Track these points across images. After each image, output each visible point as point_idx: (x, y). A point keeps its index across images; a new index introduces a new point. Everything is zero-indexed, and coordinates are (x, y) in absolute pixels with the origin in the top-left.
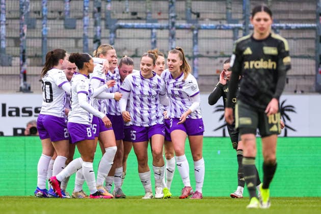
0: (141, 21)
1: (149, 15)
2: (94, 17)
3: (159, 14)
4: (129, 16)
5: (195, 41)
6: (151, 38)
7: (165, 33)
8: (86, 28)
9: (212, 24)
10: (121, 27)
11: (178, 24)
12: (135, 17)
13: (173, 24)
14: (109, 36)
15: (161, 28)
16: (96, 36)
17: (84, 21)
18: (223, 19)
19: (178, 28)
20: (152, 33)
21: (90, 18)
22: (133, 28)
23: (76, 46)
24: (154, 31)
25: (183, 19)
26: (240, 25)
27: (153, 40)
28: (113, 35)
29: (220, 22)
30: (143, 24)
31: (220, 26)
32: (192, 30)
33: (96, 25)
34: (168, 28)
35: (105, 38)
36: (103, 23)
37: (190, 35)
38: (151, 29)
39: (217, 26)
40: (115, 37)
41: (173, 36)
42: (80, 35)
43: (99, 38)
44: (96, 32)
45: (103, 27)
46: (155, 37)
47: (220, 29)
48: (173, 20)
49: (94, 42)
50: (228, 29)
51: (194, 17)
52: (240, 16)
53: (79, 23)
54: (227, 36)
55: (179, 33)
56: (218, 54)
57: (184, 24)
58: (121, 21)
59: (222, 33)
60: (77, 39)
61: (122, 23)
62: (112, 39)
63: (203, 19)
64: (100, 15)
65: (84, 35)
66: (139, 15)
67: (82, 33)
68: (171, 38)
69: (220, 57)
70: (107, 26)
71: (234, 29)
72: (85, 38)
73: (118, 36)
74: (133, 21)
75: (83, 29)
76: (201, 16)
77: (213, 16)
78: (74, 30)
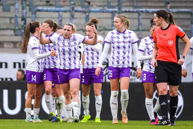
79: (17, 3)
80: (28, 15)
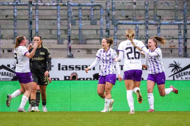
0: (131, 20)
1: (134, 17)
2: (106, 19)
3: (140, 17)
4: (125, 18)
5: (159, 31)
6: (136, 29)
7: (143, 27)
8: (102, 24)
9: (167, 22)
10: (120, 24)
11: (149, 22)
12: (128, 18)
13: (147, 22)
14: (114, 28)
15: (141, 24)
16: (107, 28)
17: (101, 21)
18: (173, 19)
19: (150, 24)
20: (136, 27)
21: (104, 19)
22: (126, 24)
23: (97, 34)
24: (137, 25)
25: (152, 19)
26: (182, 22)
27: (137, 30)
28: (116, 28)
29: (172, 21)
30: (132, 22)
31: (172, 23)
32: (157, 25)
33: (107, 22)
34: (144, 24)
35: (111, 29)
36: (111, 21)
37: (156, 28)
38: (136, 24)
39: (170, 23)
40: (117, 29)
41: (147, 28)
42: (99, 28)
43: (108, 29)
44: (107, 26)
45: (111, 24)
46: (138, 29)
47: (172, 24)
48: (147, 20)
49: (106, 32)
50: (175, 24)
51: (158, 18)
52: (182, 18)
53: (98, 22)
54: (175, 28)
55: (150, 27)
56: (171, 37)
57: (153, 22)
58: (120, 20)
59: (172, 27)
60: (97, 30)
61: (121, 22)
62: (115, 30)
63: (163, 20)
64: (109, 18)
65: (101, 28)
66: (129, 18)
67: (100, 27)
68: (146, 29)
69: (171, 39)
70: (113, 24)
71: (179, 24)
72: (101, 29)
73: (118, 28)
74: (126, 20)
75: (101, 25)
76: (162, 18)
77: (168, 18)
78: (96, 25)
79: (102, 18)
80: (111, 28)
